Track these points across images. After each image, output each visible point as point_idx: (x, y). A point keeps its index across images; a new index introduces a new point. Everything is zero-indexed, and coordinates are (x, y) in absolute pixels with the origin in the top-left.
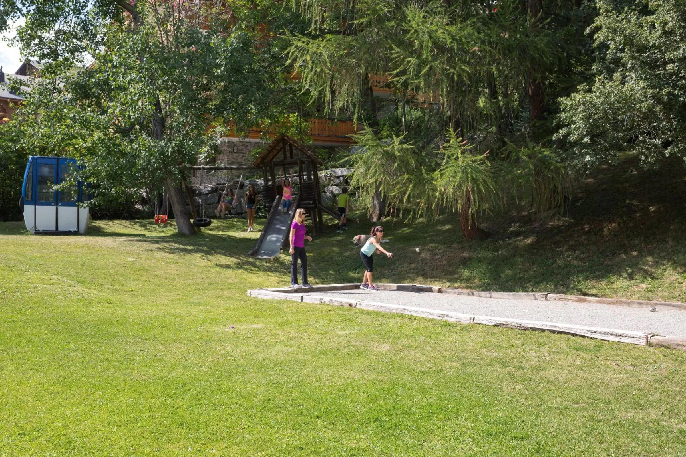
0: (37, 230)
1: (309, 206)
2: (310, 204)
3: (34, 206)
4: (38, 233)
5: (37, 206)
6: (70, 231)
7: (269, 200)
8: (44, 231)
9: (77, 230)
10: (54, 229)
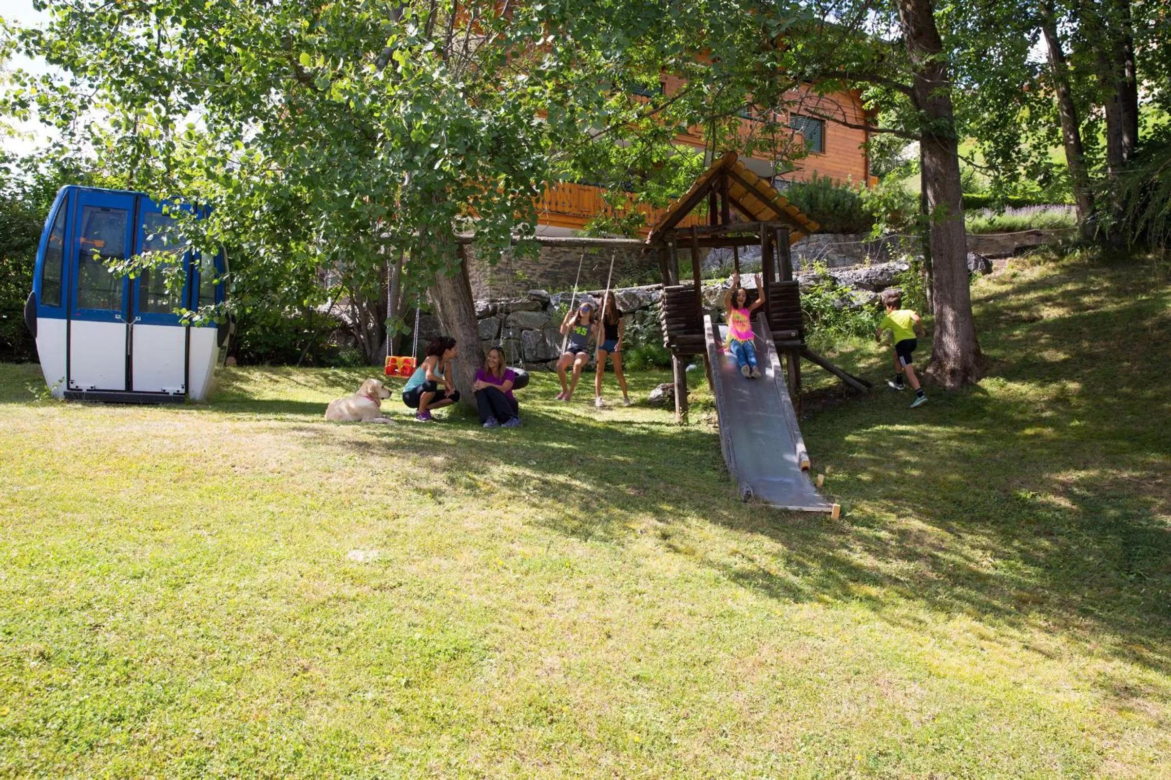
0: (72, 386)
1: (788, 343)
2: (791, 338)
3: (65, 321)
4: (74, 396)
5: (73, 322)
6: (164, 392)
7: (683, 325)
8: (93, 389)
9: (183, 391)
10: (122, 386)
